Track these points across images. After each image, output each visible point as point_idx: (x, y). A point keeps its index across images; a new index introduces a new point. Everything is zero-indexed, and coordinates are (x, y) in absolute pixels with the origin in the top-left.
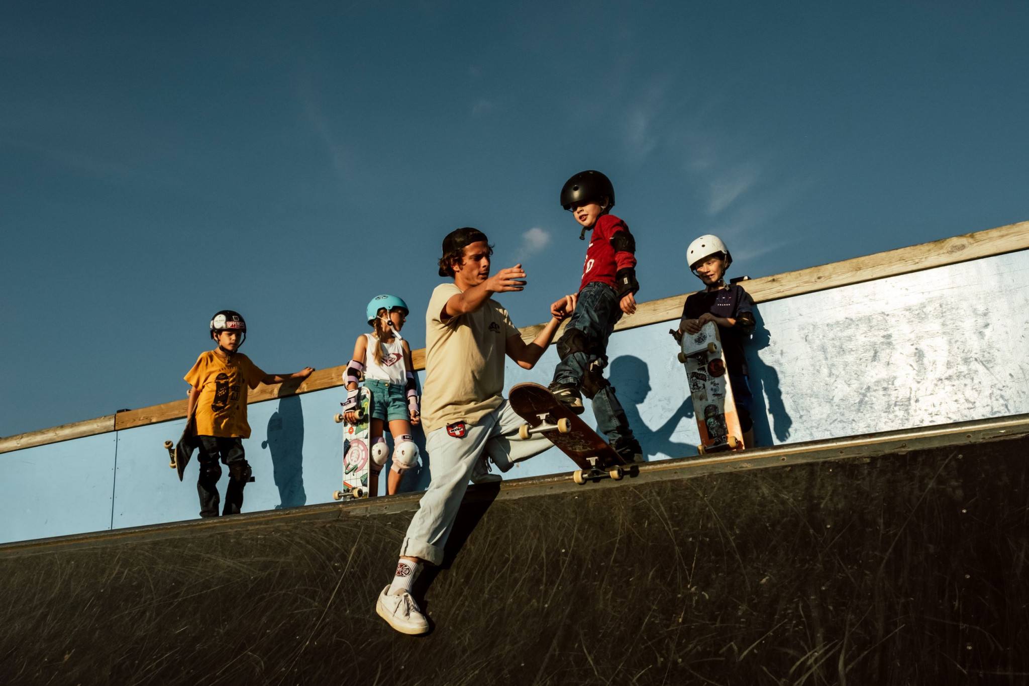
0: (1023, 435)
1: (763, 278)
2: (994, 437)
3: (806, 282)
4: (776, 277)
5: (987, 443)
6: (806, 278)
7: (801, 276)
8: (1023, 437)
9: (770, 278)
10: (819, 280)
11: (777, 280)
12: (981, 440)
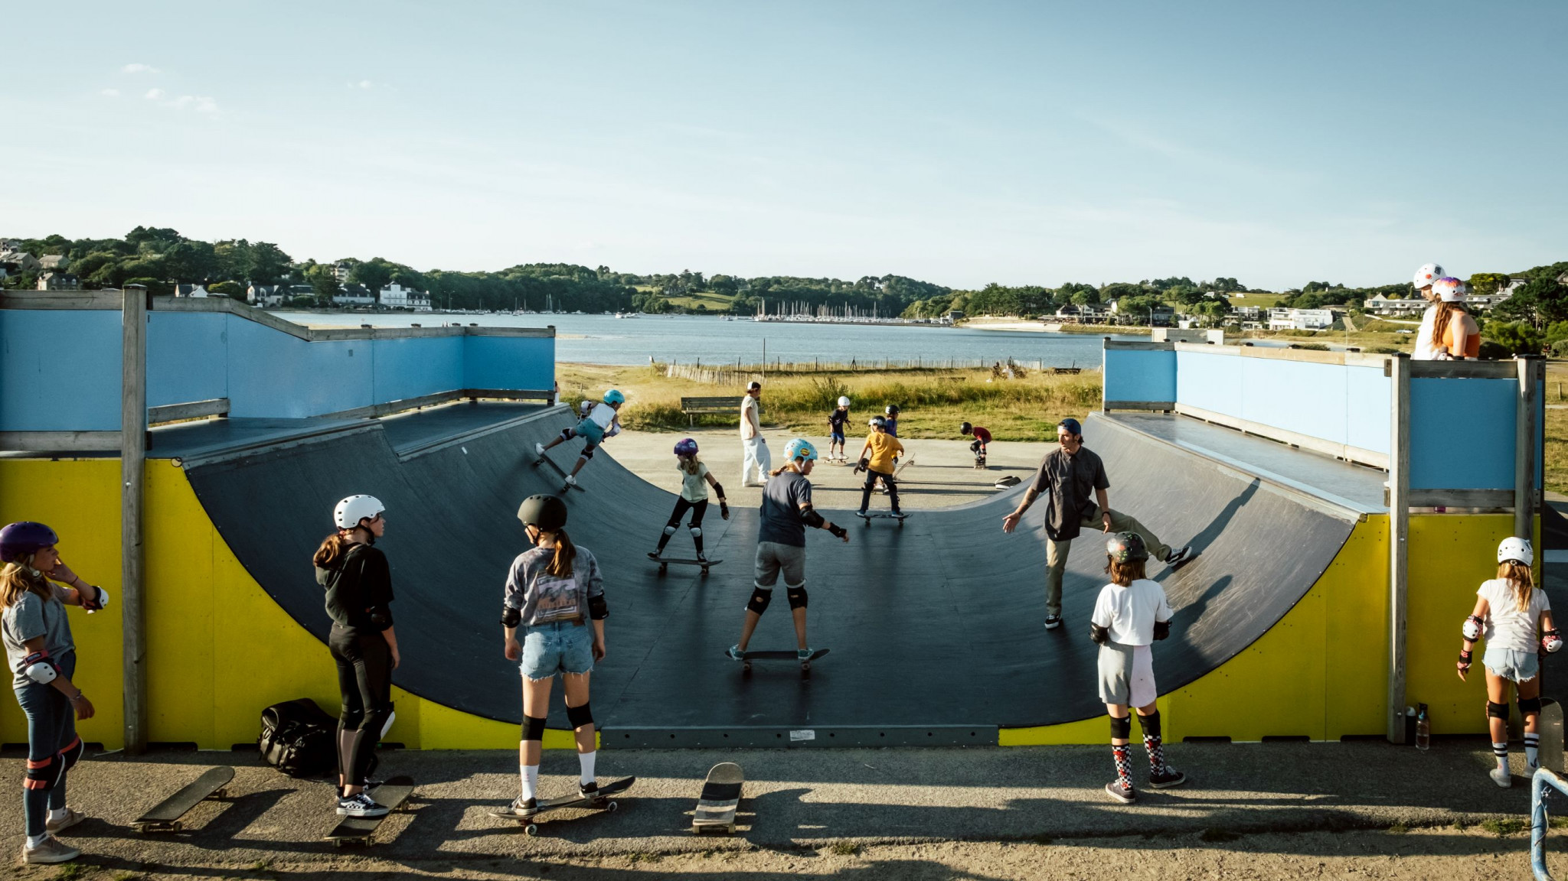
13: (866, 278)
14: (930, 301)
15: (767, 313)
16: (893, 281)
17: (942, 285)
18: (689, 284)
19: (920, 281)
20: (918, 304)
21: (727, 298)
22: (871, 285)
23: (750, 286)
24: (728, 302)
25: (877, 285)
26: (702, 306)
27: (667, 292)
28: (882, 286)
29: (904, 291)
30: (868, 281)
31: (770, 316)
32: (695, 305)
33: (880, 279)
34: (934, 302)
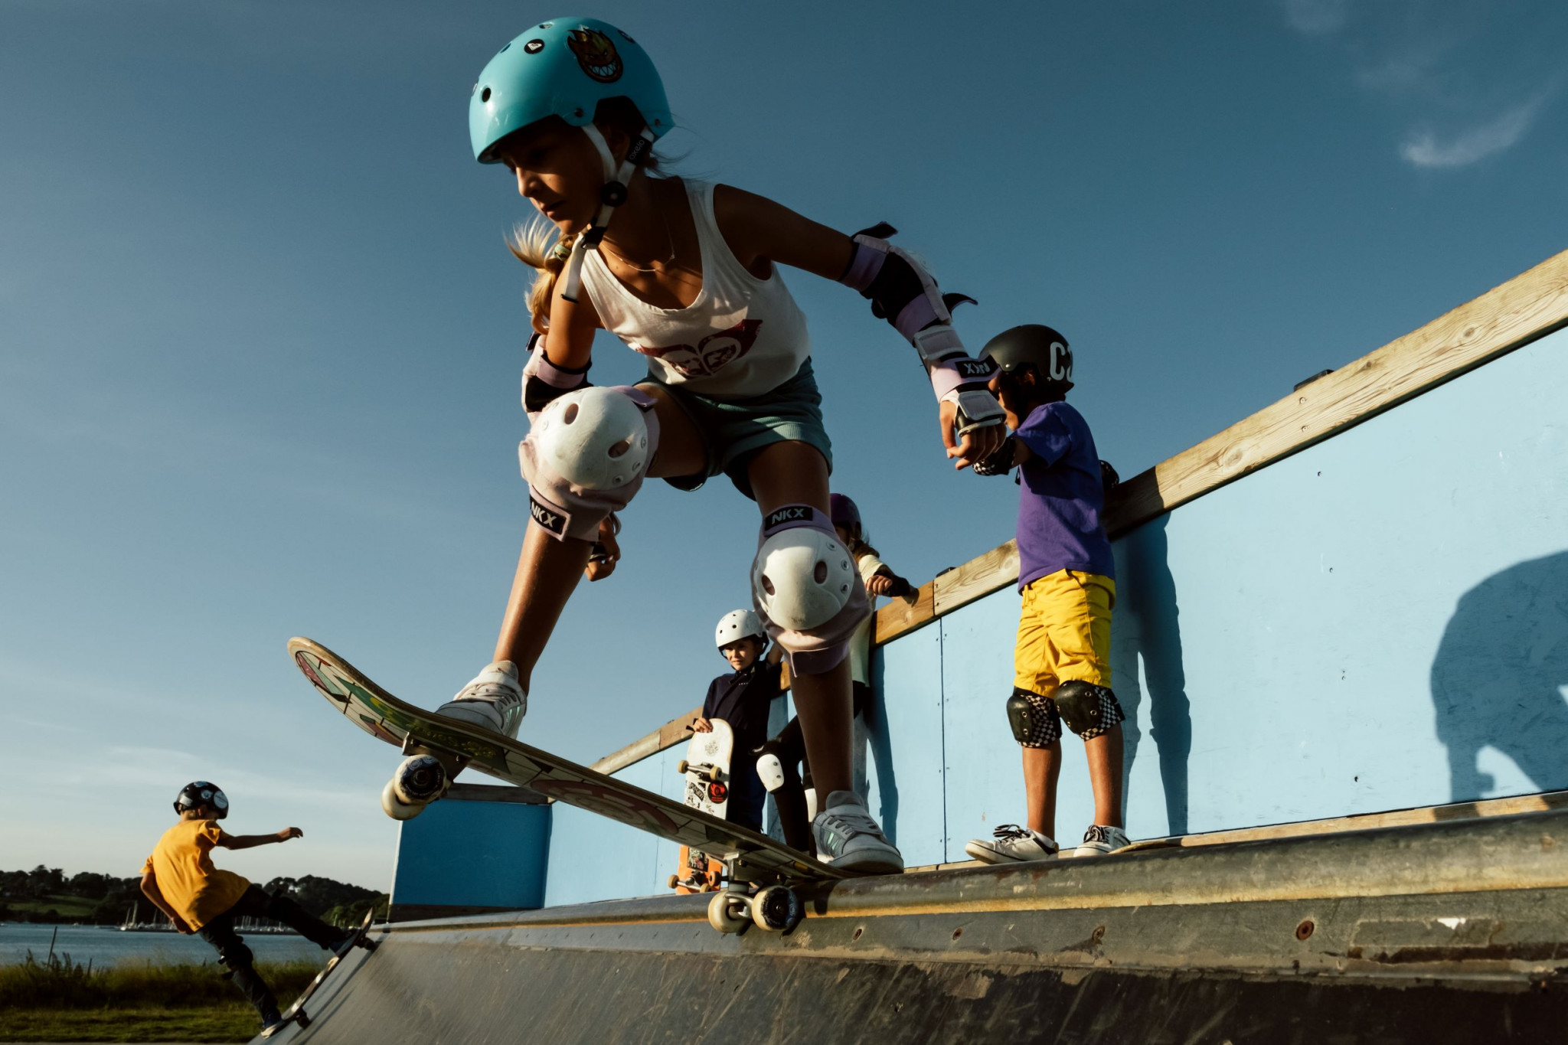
0: (1540, 968)
1: (1346, 367)
2: (1401, 957)
3: (1442, 352)
4: (1372, 357)
5: (1361, 990)
6: (1437, 343)
7: (1426, 340)
8: (1535, 980)
9: (1362, 363)
10: (1470, 339)
11: (1376, 365)
12: (1339, 965)
13: (279, 879)
14: (352, 907)
15: (138, 922)
16: (311, 883)
17: (371, 888)
18: (42, 884)
19: (345, 883)
20: (337, 909)
21: (91, 902)
22: (286, 886)
23: (125, 887)
24: (92, 907)
25: (291, 888)
26: (54, 912)
27: (8, 894)
28: (297, 890)
29: (324, 896)
30: (281, 883)
31: (141, 924)
32: (44, 910)
33: (297, 880)
34: (356, 907)
